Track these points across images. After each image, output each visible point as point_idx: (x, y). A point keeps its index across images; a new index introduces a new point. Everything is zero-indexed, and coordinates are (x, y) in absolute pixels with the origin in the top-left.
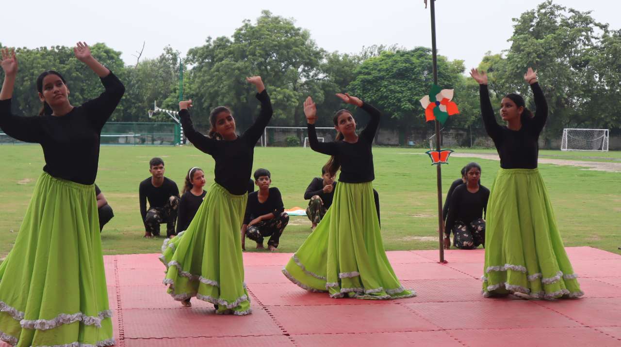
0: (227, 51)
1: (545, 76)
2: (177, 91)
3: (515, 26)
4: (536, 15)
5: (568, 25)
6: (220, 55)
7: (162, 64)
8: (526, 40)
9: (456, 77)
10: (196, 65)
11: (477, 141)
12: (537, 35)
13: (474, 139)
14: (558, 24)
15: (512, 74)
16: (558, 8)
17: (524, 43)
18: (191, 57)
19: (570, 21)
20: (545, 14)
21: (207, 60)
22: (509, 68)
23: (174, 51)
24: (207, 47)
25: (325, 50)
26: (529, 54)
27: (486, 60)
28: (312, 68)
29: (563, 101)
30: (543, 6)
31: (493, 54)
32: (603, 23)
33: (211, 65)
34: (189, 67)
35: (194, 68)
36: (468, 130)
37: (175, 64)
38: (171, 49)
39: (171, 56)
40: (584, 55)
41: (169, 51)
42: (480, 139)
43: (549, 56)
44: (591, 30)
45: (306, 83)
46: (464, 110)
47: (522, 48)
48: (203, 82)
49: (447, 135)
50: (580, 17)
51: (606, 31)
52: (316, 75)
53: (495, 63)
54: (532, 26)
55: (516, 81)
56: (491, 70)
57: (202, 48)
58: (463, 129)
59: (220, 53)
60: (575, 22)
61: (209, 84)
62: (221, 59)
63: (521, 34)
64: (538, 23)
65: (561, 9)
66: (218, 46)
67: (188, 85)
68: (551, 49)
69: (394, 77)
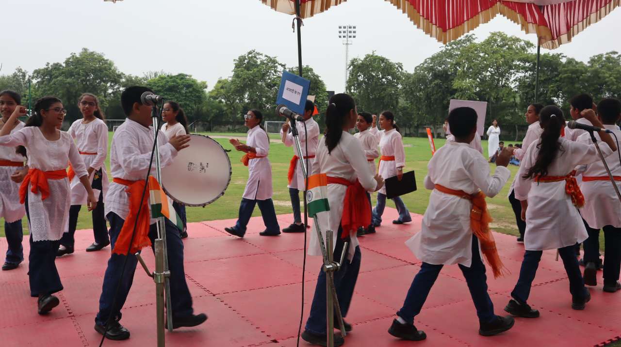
0: (60, 72)
1: (253, 91)
2: (27, 96)
3: (235, 64)
4: (247, 58)
5: (264, 64)
6: (56, 74)
7: (15, 79)
8: (242, 71)
9: (203, 92)
10: (39, 80)
11: (214, 128)
12: (248, 68)
13: (213, 127)
14: (259, 63)
15: (235, 90)
16: (258, 54)
17: (241, 73)
18: (35, 75)
19: (265, 62)
20: (252, 57)
21: (47, 77)
22: (233, 87)
23: (23, 71)
24: (47, 69)
25: (124, 73)
26: (244, 79)
27: (219, 82)
28: (116, 84)
29: (263, 106)
30: (250, 53)
31: (223, 79)
32: (283, 64)
33: (50, 80)
34: (34, 81)
35: (38, 82)
36: (209, 122)
37: (24, 79)
38: (21, 69)
39: (21, 74)
40: (273, 81)
41: (20, 70)
42: (216, 127)
43: (255, 81)
44: (276, 67)
45: (113, 93)
46: (207, 110)
47: (240, 75)
48: (45, 91)
49: (198, 125)
50: (271, 60)
51: (285, 68)
52: (118, 88)
53: (225, 84)
54: (245, 64)
55: (237, 94)
56: (222, 88)
57: (43, 70)
58: (207, 121)
59: (56, 73)
60: (268, 62)
61: (49, 92)
62: (57, 77)
63: (239, 68)
64: (248, 63)
65: (260, 54)
66: (54, 68)
67: (34, 92)
68: (256, 76)
69: (166, 90)
